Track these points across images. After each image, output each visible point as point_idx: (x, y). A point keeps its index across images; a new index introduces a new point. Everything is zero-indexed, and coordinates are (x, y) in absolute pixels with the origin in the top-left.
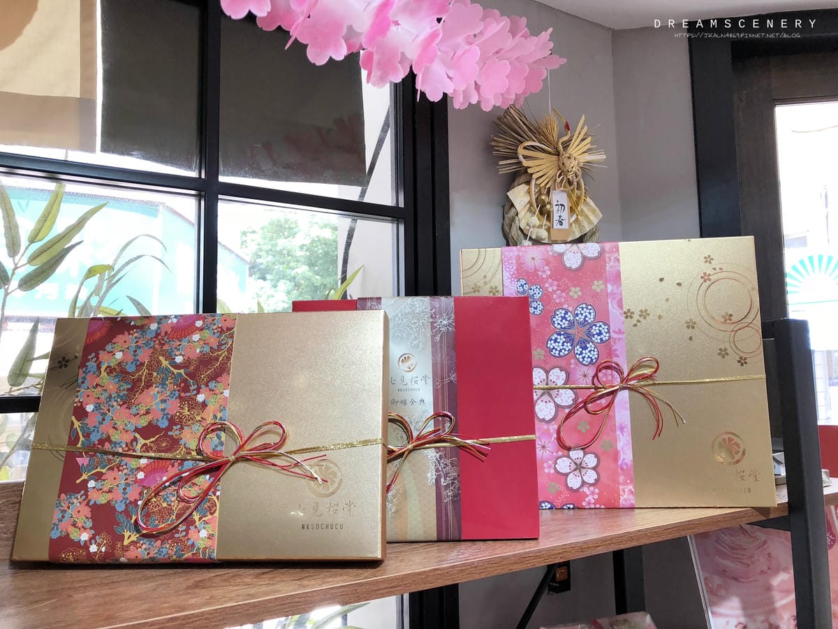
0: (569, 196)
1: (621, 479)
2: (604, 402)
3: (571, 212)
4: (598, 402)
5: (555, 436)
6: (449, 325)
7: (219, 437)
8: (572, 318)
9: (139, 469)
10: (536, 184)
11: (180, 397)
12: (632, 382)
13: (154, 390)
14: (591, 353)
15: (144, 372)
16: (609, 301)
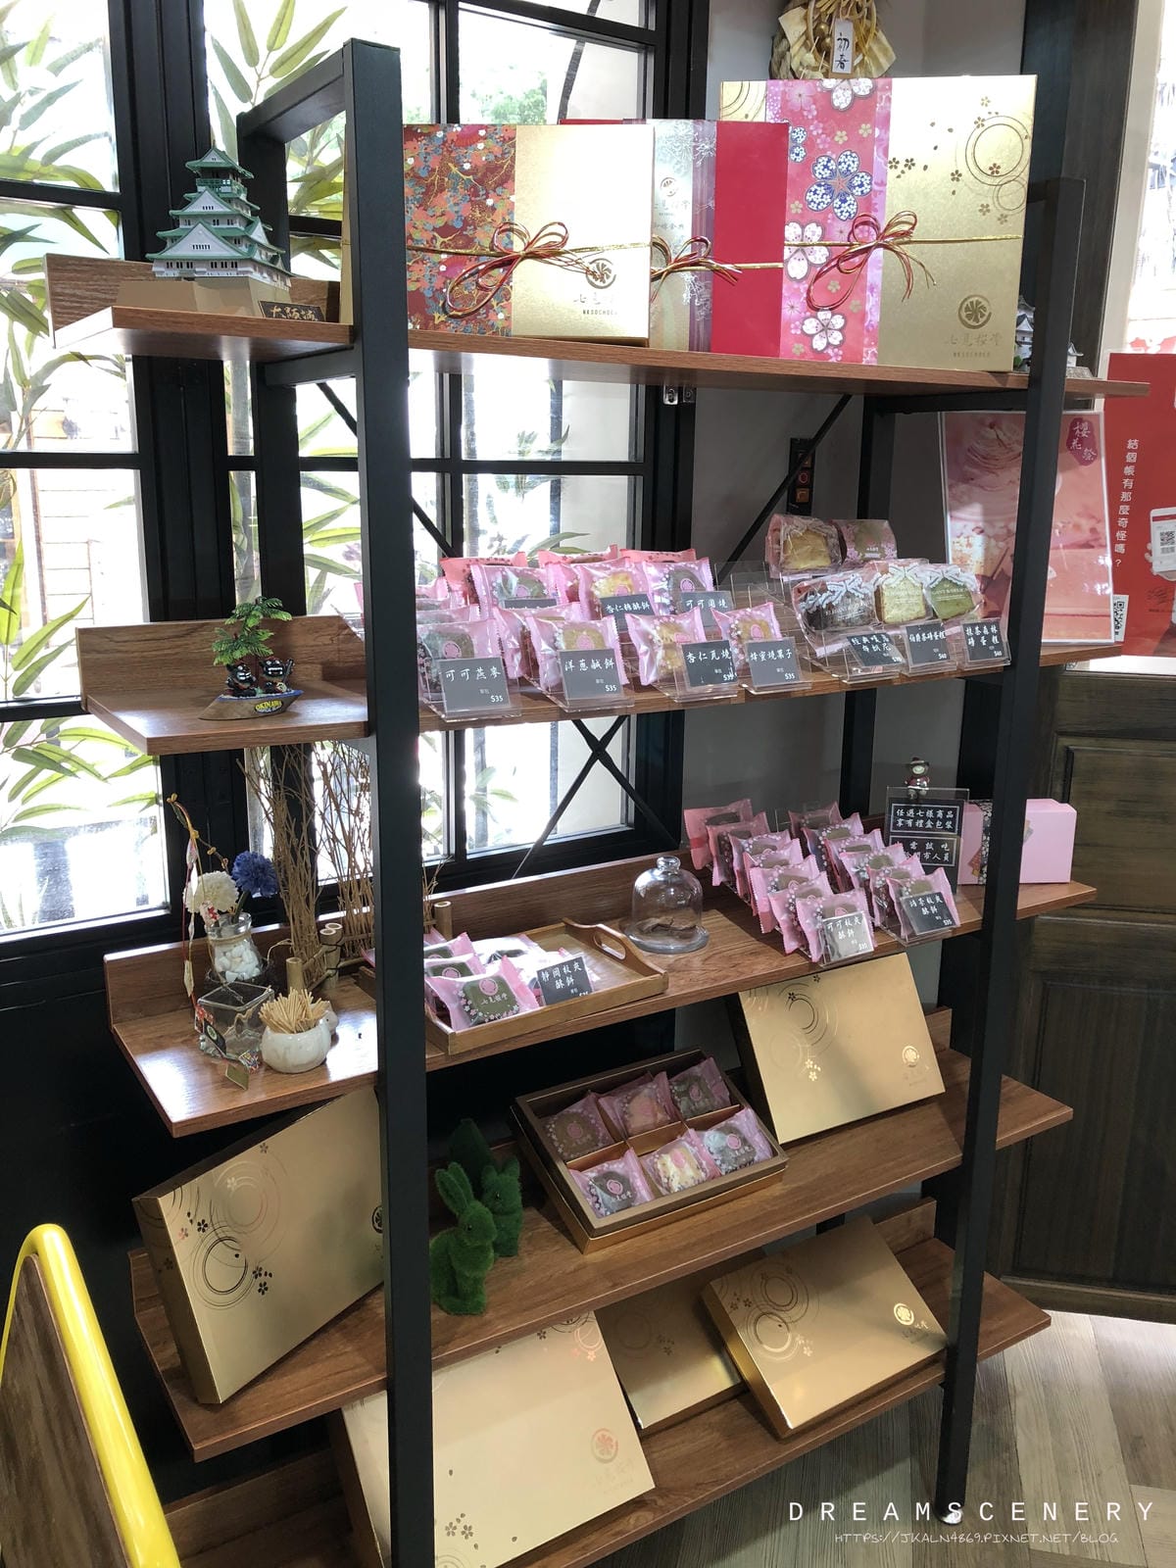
0: (856, 28)
1: (866, 341)
2: (857, 260)
3: (857, 51)
4: (851, 260)
5: (805, 295)
6: (711, 149)
7: (509, 237)
8: (834, 167)
9: (440, 263)
10: (815, 8)
11: (470, 201)
12: (888, 240)
13: (447, 194)
14: (850, 208)
15: (436, 177)
16: (875, 149)
